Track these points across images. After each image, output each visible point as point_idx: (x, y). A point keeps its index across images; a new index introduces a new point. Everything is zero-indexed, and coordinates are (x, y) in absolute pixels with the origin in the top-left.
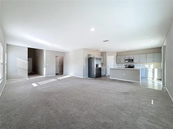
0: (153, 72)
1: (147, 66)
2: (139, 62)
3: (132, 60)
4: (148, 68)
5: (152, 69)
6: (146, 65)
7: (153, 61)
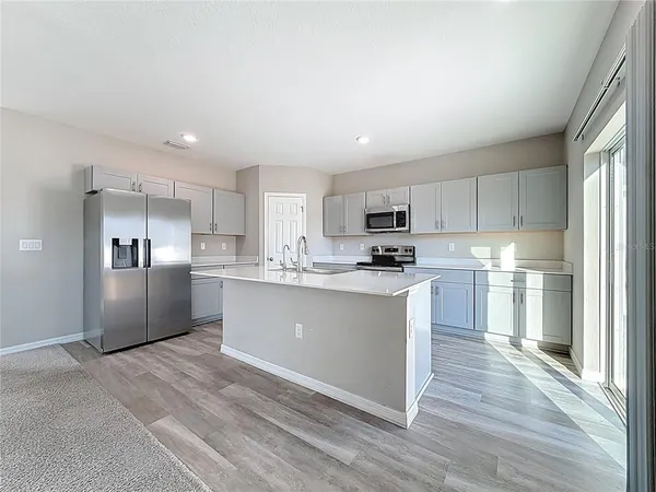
0: (519, 298)
1: (481, 252)
2: (440, 232)
3: (401, 218)
4: (488, 266)
5: (511, 276)
6: (474, 250)
7: (518, 221)
